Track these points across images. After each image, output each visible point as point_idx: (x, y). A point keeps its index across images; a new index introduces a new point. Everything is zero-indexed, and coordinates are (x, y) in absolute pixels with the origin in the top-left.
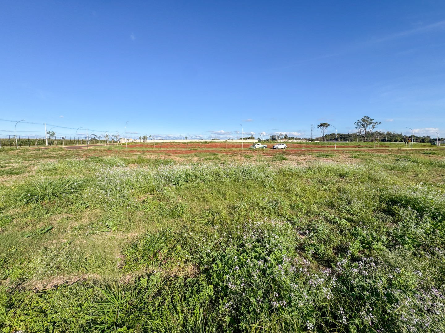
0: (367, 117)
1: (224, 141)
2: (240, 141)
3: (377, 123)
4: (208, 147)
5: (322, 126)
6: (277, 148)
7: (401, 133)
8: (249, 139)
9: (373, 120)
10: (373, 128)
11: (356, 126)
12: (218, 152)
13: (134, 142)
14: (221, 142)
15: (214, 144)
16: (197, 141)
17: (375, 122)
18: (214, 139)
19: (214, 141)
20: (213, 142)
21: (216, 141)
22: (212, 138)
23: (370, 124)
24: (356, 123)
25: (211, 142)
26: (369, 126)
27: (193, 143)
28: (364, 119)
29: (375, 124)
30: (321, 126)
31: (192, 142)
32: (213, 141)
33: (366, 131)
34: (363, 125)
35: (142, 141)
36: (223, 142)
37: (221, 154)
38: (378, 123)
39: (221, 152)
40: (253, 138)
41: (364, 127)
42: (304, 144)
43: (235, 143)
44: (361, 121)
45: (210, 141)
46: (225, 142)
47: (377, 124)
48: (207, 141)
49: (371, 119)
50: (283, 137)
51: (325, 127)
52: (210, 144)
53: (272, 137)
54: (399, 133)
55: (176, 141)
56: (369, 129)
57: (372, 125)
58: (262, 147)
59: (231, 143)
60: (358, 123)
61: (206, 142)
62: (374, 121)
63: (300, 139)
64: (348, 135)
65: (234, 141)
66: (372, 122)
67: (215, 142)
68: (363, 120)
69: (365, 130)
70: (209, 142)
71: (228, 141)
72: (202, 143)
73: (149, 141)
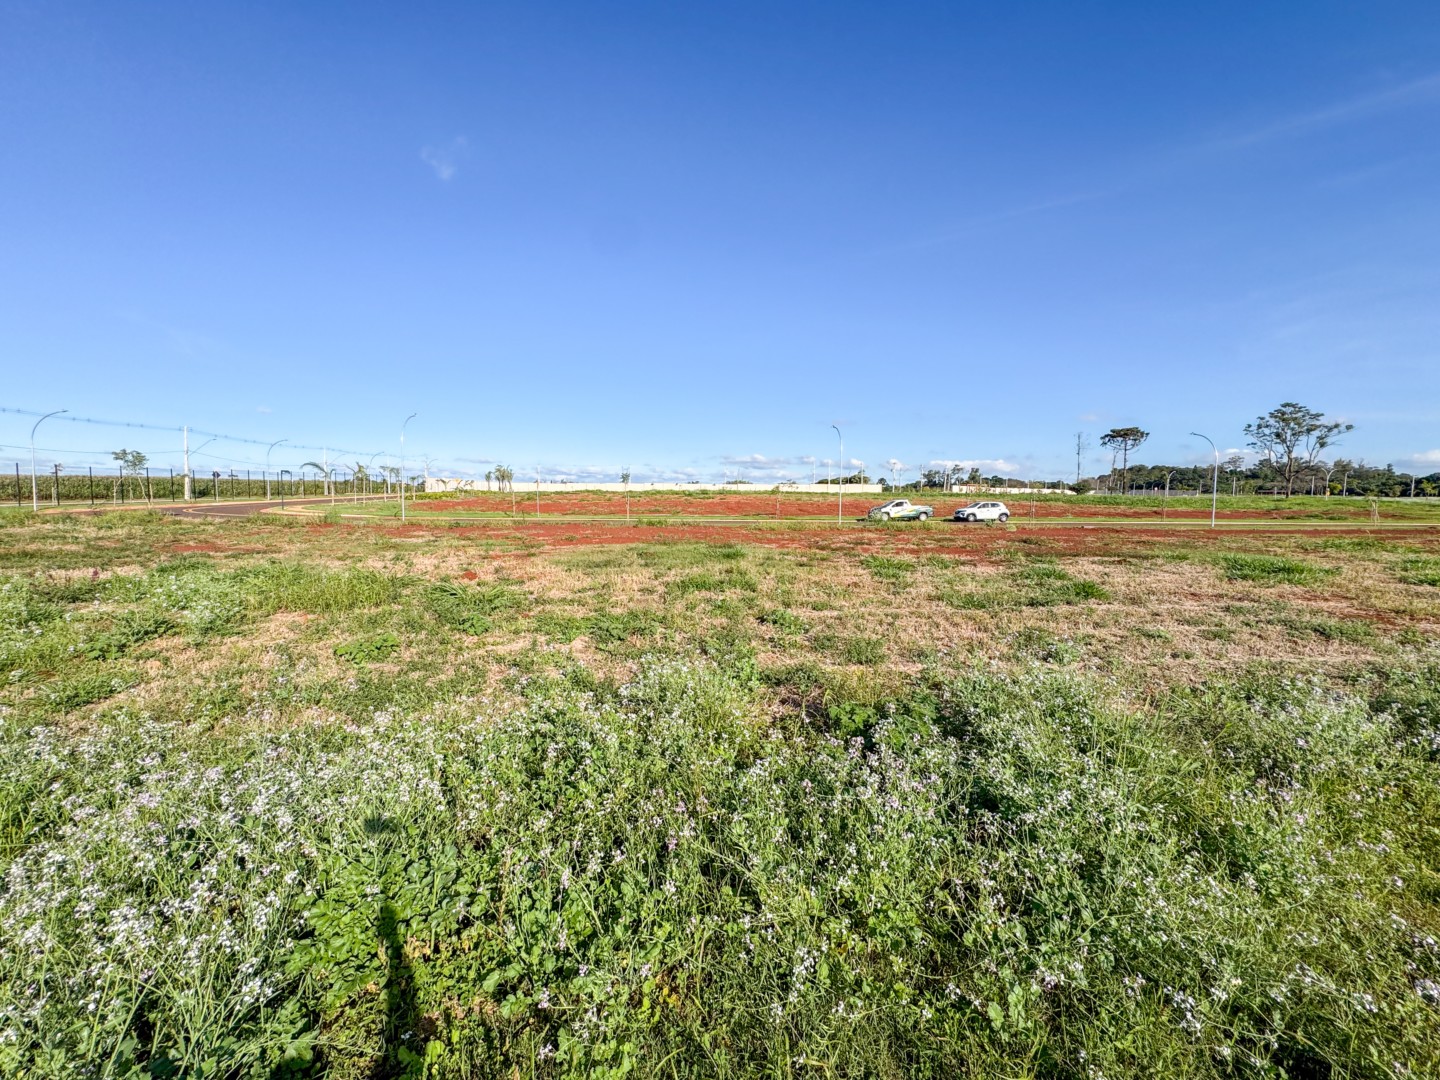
0: (1293, 406)
1: (770, 487)
2: (822, 488)
3: (1337, 426)
4: (711, 510)
5: (1120, 439)
6: (971, 518)
7: (1389, 466)
8: (850, 481)
9: (1316, 416)
10: (1322, 445)
11: (1253, 440)
12: (747, 539)
13: (466, 491)
14: (755, 492)
15: (732, 499)
16: (676, 488)
17: (1331, 423)
18: (735, 483)
19: (734, 487)
20: (729, 492)
21: (742, 488)
22: (726, 480)
23: (1309, 431)
24: (1254, 428)
25: (721, 493)
26: (1303, 438)
27: (658, 497)
28: (1283, 414)
29: (1330, 429)
30: (1113, 437)
31: (659, 492)
32: (729, 487)
33: (1293, 455)
34: (1278, 435)
35: (495, 486)
36: (766, 492)
37: (761, 551)
38: (1343, 428)
39: (759, 537)
40: (866, 481)
41: (1284, 441)
42: (1061, 503)
43: (805, 498)
44: (1272, 421)
45: (719, 487)
46: (773, 492)
47: (1336, 431)
48: (710, 487)
49: (1313, 412)
50: (966, 477)
51: (1130, 442)
52: (717, 500)
53: (928, 476)
54: (1382, 467)
55: (604, 487)
56: (1304, 450)
57: (1316, 433)
58: (912, 514)
59: (793, 498)
60: (1259, 427)
61: (704, 492)
62: (1323, 421)
63: (1022, 485)
64: (1195, 470)
65: (803, 488)
66: (1318, 423)
67: (735, 493)
68: (1280, 415)
69: (1290, 452)
70: (714, 492)
71: (784, 489)
72: (690, 495)
73: (518, 487)
